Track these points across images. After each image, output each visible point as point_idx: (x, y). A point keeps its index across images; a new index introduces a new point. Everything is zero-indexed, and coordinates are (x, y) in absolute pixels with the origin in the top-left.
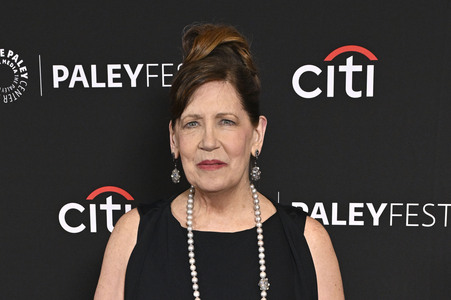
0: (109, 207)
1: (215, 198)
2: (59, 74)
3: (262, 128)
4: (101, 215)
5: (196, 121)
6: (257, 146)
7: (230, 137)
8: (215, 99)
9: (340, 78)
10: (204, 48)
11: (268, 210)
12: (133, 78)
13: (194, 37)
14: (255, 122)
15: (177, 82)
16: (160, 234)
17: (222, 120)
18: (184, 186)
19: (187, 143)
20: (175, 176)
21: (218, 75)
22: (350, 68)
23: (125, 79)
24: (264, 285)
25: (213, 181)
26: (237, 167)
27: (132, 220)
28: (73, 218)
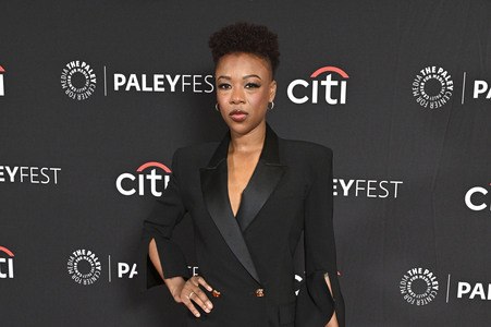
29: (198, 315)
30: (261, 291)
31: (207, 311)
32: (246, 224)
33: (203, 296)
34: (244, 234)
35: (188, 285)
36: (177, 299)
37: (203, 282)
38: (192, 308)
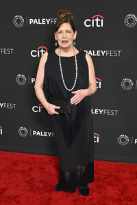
0: (42, 51)
1: (66, 49)
2: (31, 21)
3: (76, 33)
4: (40, 53)
5: (61, 32)
6: (75, 38)
7: (69, 35)
8: (66, 27)
9: (95, 22)
10: (63, 16)
11: (77, 52)
12: (48, 22)
13: (60, 13)
14: (74, 32)
15: (57, 23)
16: (53, 58)
17: (67, 32)
18: (58, 46)
19: (59, 37)
20: (56, 44)
21: (66, 21)
22: (97, 20)
23: (46, 22)
24: (77, 68)
25: (65, 45)
26: (70, 43)
27: (46, 54)
28: (34, 53)
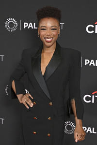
29: (28, 108)
30: (51, 103)
31: (31, 106)
32: (47, 79)
33: (30, 101)
34: (46, 82)
35: (25, 96)
36: (21, 102)
37: (30, 96)
38: (26, 105)
